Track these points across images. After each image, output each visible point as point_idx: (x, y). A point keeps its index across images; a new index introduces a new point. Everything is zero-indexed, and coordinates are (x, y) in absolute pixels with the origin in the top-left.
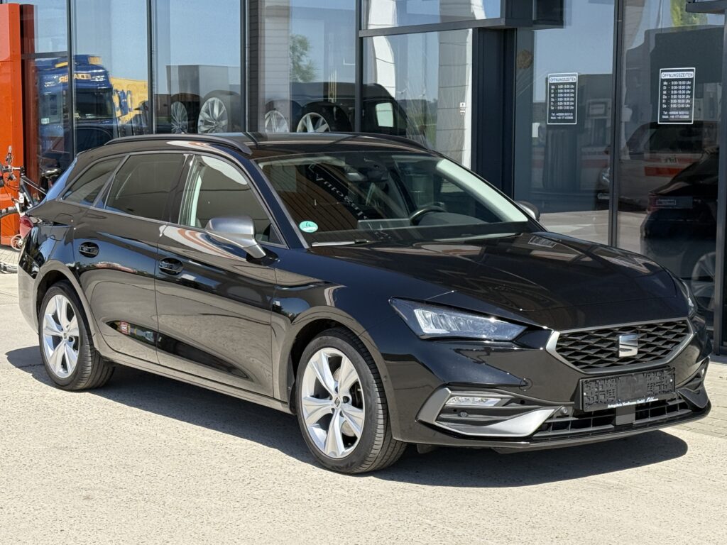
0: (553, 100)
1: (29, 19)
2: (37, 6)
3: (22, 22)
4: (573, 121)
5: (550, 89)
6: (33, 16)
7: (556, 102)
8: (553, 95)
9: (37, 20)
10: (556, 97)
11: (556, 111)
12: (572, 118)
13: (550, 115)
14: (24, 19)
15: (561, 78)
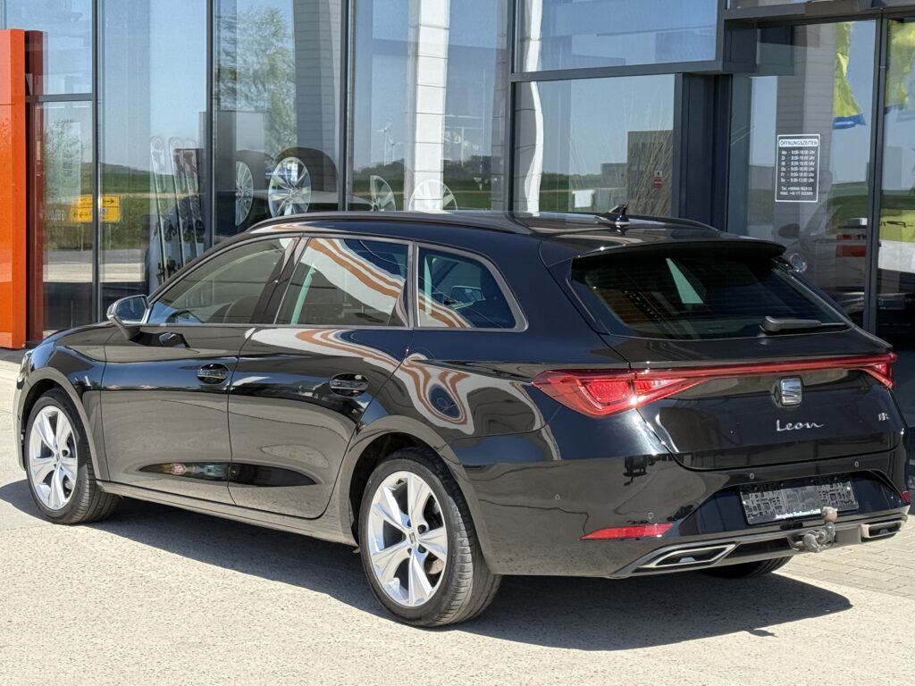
0: (784, 169)
1: (36, 49)
2: (47, 33)
3: (27, 54)
4: (813, 198)
5: (780, 155)
6: (42, 46)
7: (789, 172)
8: (783, 164)
9: (47, 51)
10: (788, 166)
11: (788, 184)
12: (811, 193)
13: (780, 190)
14: (30, 50)
15: (796, 140)
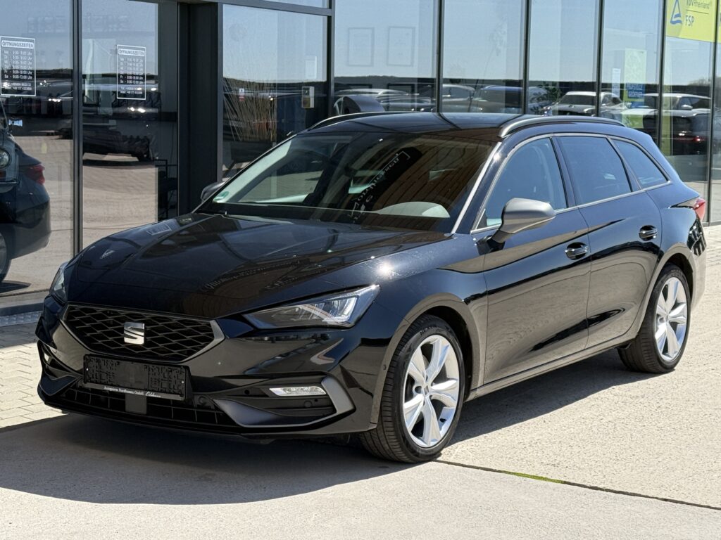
4: (32, 92)
12: (30, 89)
15: (16, 42)
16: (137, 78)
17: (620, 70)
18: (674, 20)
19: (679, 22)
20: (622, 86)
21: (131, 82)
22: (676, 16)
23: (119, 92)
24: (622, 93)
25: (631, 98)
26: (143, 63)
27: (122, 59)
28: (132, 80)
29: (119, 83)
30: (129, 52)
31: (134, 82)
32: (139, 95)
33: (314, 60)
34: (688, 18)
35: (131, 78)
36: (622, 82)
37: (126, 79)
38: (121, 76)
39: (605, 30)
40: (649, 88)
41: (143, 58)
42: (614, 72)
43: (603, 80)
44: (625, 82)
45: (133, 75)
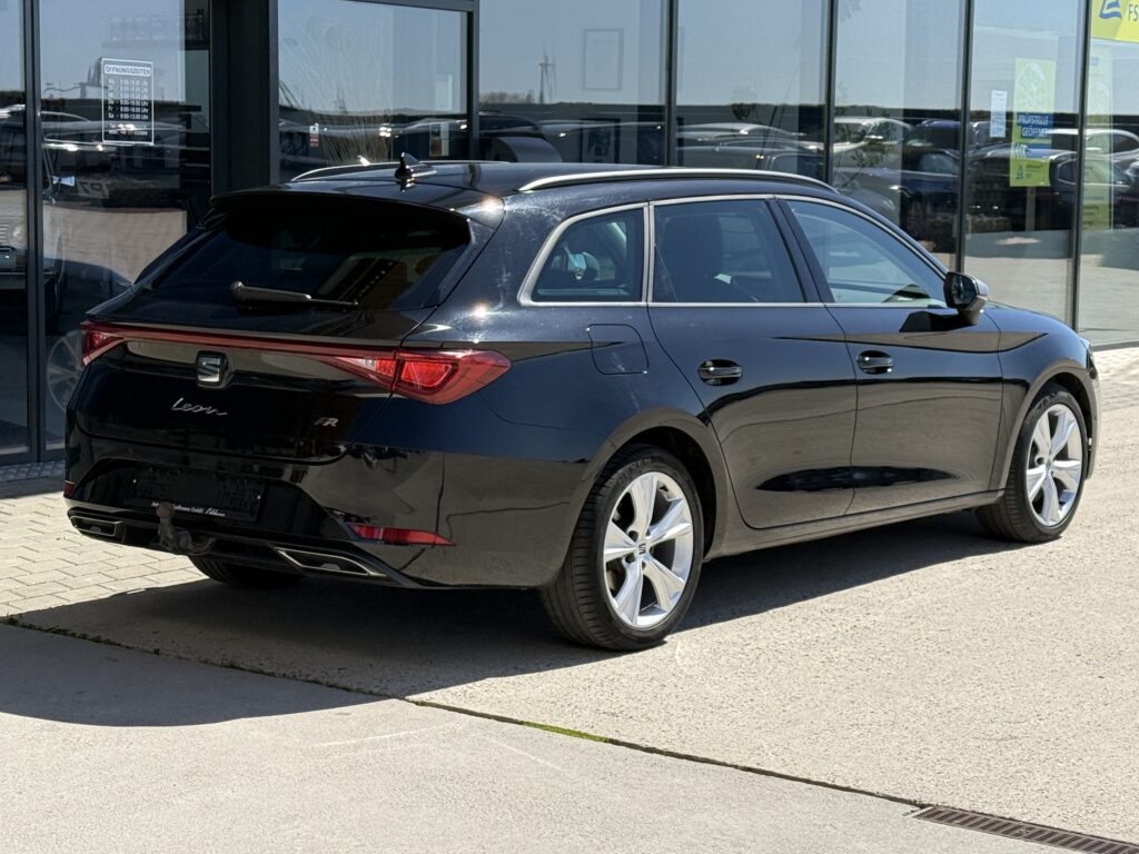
16: (138, 110)
17: (1005, 94)
18: (1106, 12)
19: (1117, 15)
20: (1009, 115)
21: (127, 116)
22: (1110, 6)
23: (106, 133)
24: (1009, 126)
25: (1025, 137)
26: (149, 87)
27: (111, 81)
28: (130, 113)
29: (107, 118)
30: (124, 70)
31: (133, 116)
32: (141, 136)
33: (447, 81)
34: (1132, 9)
35: (127, 109)
36: (1009, 109)
37: (119, 112)
38: (110, 108)
39: (976, 28)
40: (1060, 120)
41: (149, 79)
42: (993, 96)
43: (974, 106)
44: (1016, 109)
45: (130, 106)
